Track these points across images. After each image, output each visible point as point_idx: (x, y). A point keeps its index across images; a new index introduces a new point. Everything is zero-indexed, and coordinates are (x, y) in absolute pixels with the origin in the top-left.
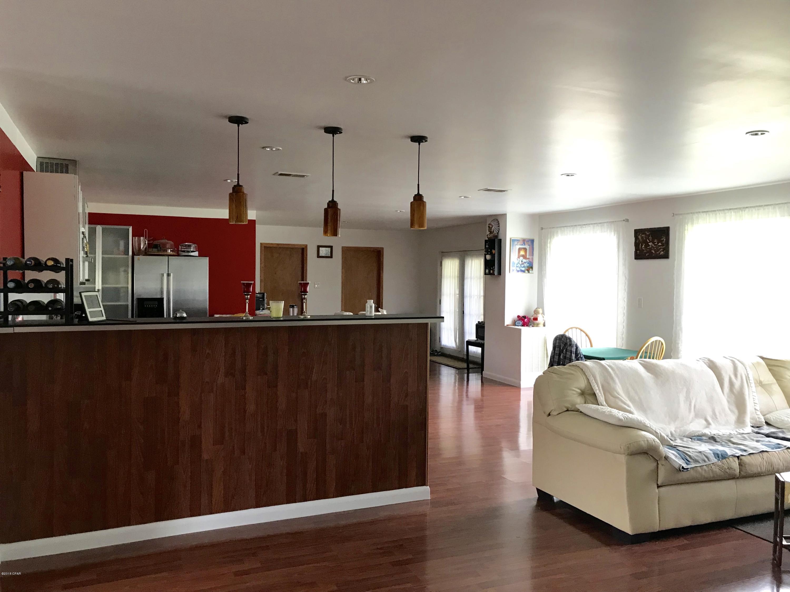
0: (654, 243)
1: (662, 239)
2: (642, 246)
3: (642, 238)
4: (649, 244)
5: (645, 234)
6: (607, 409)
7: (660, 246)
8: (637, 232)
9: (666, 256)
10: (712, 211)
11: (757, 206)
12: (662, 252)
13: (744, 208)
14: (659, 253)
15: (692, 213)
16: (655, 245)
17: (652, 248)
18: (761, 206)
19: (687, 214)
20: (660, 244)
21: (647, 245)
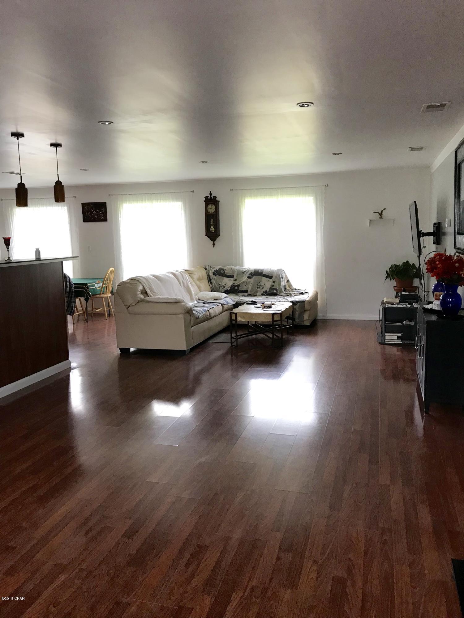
0: (96, 212)
1: (102, 209)
2: (88, 213)
3: (88, 208)
4: (93, 212)
5: (90, 206)
6: (153, 297)
7: (101, 214)
8: (84, 205)
9: (105, 220)
10: (134, 194)
11: (160, 193)
12: (103, 218)
13: (152, 193)
14: (101, 218)
15: (122, 195)
16: (97, 213)
17: (95, 215)
18: (162, 193)
19: (119, 195)
20: (101, 212)
21: (91, 213)
